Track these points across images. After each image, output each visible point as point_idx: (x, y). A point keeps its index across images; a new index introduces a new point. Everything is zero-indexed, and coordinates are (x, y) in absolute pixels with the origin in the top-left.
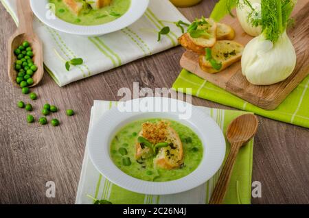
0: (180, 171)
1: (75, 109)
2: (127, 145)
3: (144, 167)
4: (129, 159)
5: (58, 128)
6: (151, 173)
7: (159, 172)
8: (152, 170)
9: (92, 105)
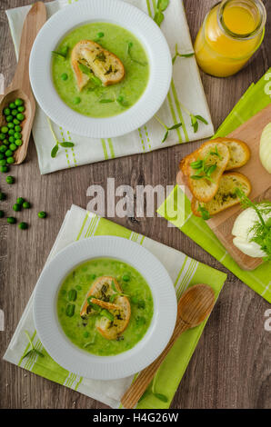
0: (117, 344)
1: (49, 210)
2: (80, 289)
3: (85, 325)
4: (74, 307)
5: (24, 232)
6: (88, 335)
7: (96, 338)
8: (91, 332)
9: (69, 208)
